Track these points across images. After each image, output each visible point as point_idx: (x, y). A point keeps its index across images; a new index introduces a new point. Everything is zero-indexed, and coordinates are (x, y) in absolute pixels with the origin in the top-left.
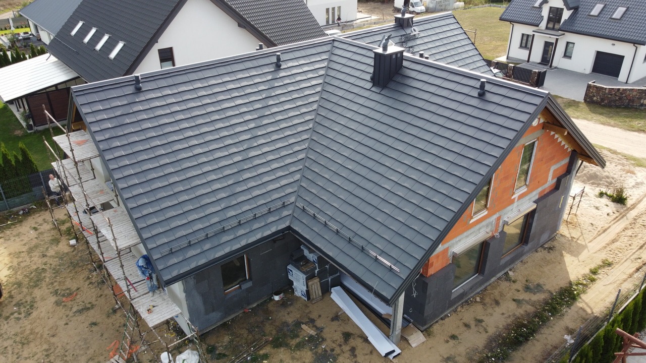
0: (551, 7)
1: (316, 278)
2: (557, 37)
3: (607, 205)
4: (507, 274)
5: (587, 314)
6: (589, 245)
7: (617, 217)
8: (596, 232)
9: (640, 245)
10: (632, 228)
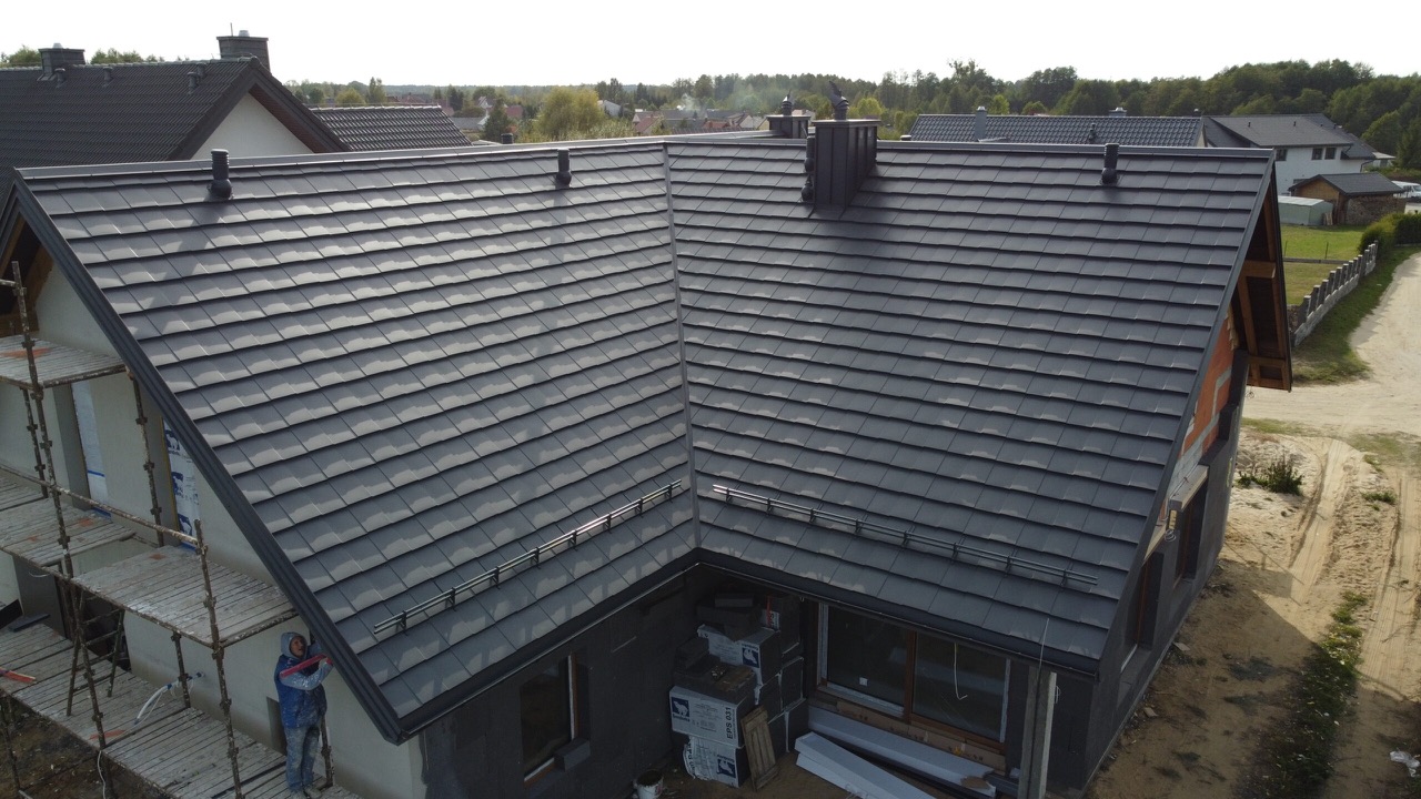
1: (759, 709)
3: (1269, 499)
4: (1173, 648)
5: (1396, 702)
6: (1292, 571)
7: (1304, 517)
8: (1288, 548)
9: (1388, 559)
10: (1346, 532)
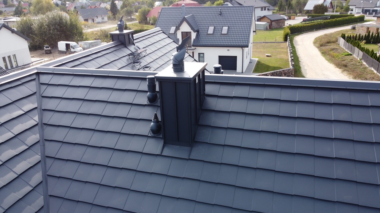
0: (182, 32)
2: (193, 51)
